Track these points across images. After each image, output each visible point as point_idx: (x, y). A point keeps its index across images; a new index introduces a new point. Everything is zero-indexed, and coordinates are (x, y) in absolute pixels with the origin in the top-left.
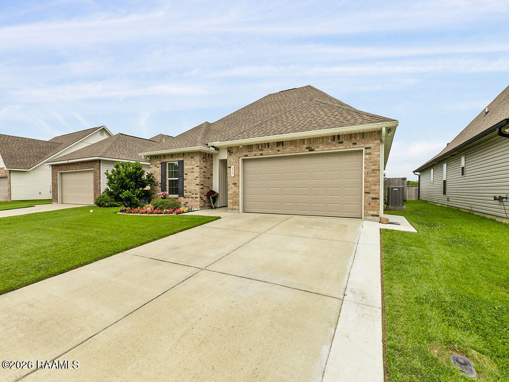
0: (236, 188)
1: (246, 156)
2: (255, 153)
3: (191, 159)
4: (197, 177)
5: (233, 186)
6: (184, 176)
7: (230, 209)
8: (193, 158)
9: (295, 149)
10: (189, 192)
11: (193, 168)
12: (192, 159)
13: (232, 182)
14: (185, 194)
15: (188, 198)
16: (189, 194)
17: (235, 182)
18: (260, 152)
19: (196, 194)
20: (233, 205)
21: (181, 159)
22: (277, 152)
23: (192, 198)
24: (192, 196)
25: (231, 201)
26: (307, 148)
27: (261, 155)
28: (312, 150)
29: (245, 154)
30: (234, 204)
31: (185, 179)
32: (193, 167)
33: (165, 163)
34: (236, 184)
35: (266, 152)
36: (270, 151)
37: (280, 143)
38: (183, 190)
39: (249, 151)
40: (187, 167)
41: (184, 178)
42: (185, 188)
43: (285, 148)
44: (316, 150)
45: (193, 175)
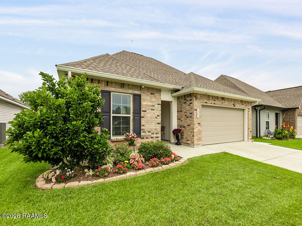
0: (200, 127)
1: (206, 103)
2: (211, 102)
3: (150, 95)
4: (158, 116)
5: (198, 125)
6: (142, 113)
7: (196, 145)
8: (153, 94)
9: (229, 104)
10: (149, 132)
11: (154, 106)
12: (153, 95)
13: (197, 122)
14: (142, 134)
15: (147, 138)
16: (147, 134)
17: (199, 122)
18: (214, 102)
19: (156, 133)
20: (198, 141)
21: (137, 92)
22: (222, 104)
23: (152, 138)
24: (152, 136)
25: (197, 138)
26: (233, 104)
27: (214, 104)
28: (234, 106)
29: (206, 101)
30: (199, 140)
31: (143, 117)
32: (154, 104)
33: (109, 92)
34: (200, 124)
35: (217, 102)
36: (219, 102)
37: (223, 98)
38: (140, 130)
39: (208, 100)
40: (145, 103)
41: (142, 115)
42: (142, 127)
43: (225, 102)
44: (236, 106)
45: (154, 114)
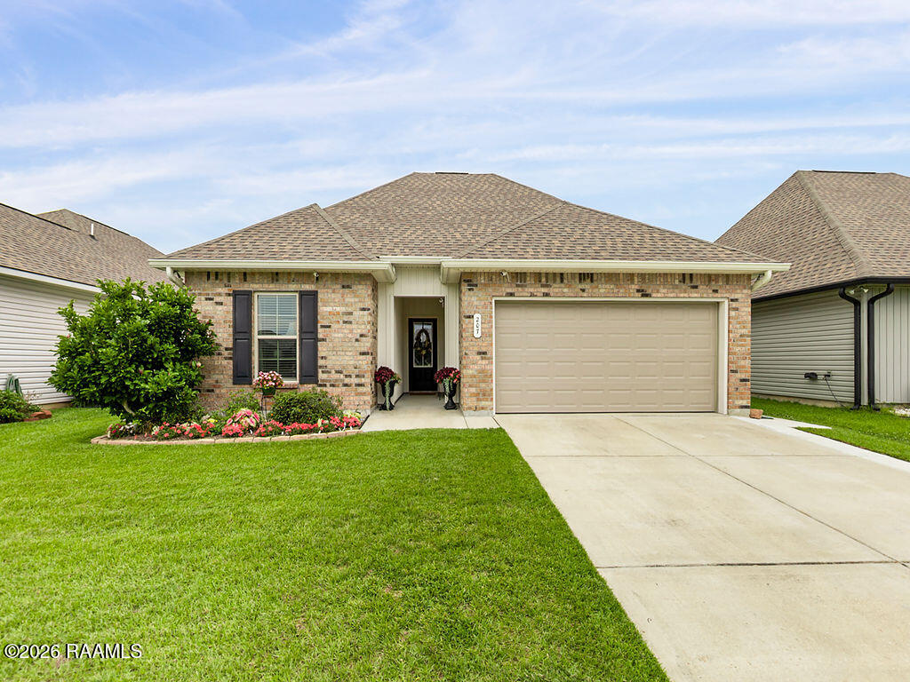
0: (484, 362)
1: (512, 295)
2: (532, 290)
3: (341, 291)
4: (361, 336)
5: (479, 357)
6: (320, 330)
7: (470, 408)
8: (349, 287)
9: (616, 290)
10: (337, 372)
11: (351, 313)
12: (347, 290)
13: (476, 349)
14: (321, 376)
15: (333, 386)
16: (334, 376)
17: (484, 350)
18: (545, 290)
19: (357, 376)
20: (478, 400)
21: (307, 287)
22: (581, 293)
23: (346, 385)
24: (347, 381)
25: (473, 390)
26: (638, 291)
27: (547, 295)
28: (647, 295)
29: (509, 290)
30: (481, 397)
31: (323, 340)
32: (350, 310)
33: (249, 294)
34: (485, 353)
35: (557, 290)
36: (566, 290)
37: (586, 277)
38: (316, 367)
39: (518, 286)
40: (329, 309)
41: (320, 336)
42: (321, 362)
43: (597, 287)
44: (654, 295)
45: (351, 331)
